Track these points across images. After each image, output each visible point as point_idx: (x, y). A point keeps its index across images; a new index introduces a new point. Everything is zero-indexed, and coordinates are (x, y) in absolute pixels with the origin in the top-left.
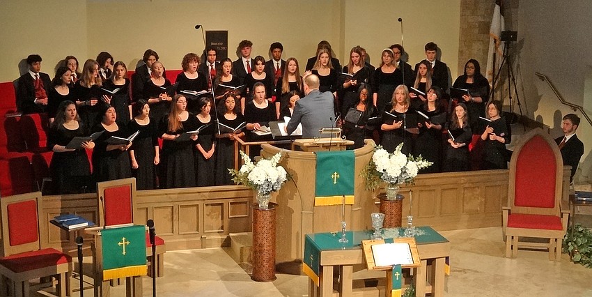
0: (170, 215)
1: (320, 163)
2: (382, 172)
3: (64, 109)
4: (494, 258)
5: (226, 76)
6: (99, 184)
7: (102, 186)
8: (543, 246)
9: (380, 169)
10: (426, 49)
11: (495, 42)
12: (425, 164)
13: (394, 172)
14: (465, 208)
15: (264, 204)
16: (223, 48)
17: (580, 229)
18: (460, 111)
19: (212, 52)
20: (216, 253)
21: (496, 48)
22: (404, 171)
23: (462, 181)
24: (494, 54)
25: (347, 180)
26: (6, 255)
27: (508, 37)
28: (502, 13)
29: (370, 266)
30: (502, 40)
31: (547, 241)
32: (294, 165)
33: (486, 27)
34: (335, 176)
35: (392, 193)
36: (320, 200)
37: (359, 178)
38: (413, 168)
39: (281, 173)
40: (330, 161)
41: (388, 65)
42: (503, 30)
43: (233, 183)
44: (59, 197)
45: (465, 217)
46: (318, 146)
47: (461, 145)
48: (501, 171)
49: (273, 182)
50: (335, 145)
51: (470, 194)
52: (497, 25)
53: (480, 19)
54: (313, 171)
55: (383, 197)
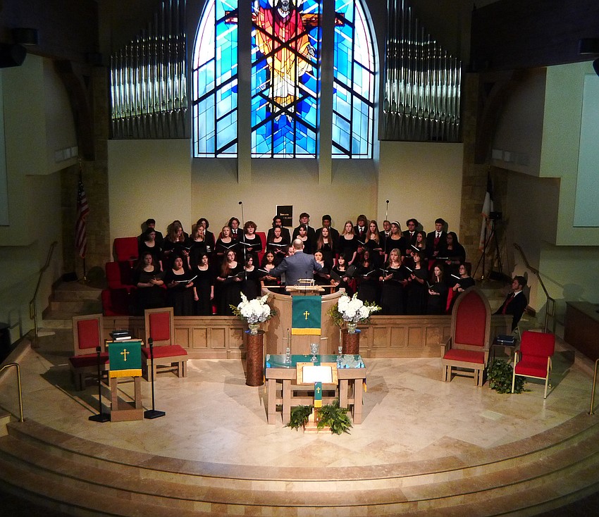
0: (205, 334)
1: (295, 303)
2: (342, 312)
3: (144, 258)
4: (433, 381)
5: (278, 238)
6: (146, 310)
7: (148, 312)
8: (471, 374)
9: (340, 310)
10: (436, 222)
11: (486, 219)
12: (375, 308)
13: (350, 313)
14: (428, 342)
15: (254, 331)
16: (289, 218)
17: (498, 364)
18: (437, 271)
19: (279, 220)
20: (235, 362)
21: (487, 224)
22: (358, 313)
23: (425, 322)
24: (486, 229)
25: (315, 317)
26: (76, 355)
27: (495, 216)
28: (491, 197)
29: (298, 382)
30: (490, 218)
31: (472, 371)
32: (278, 304)
33: (479, 208)
34: (306, 313)
35: (352, 329)
36: (295, 331)
37: (325, 316)
38: (365, 311)
39: (267, 310)
40: (302, 303)
41: (395, 234)
42: (492, 211)
43: (233, 315)
44: (128, 317)
45: (427, 349)
46: (297, 291)
47: (435, 293)
48: (446, 316)
49: (258, 316)
50: (310, 291)
51: (432, 332)
52: (487, 207)
53: (476, 202)
54: (291, 310)
55: (345, 331)
